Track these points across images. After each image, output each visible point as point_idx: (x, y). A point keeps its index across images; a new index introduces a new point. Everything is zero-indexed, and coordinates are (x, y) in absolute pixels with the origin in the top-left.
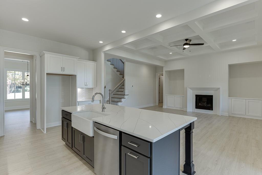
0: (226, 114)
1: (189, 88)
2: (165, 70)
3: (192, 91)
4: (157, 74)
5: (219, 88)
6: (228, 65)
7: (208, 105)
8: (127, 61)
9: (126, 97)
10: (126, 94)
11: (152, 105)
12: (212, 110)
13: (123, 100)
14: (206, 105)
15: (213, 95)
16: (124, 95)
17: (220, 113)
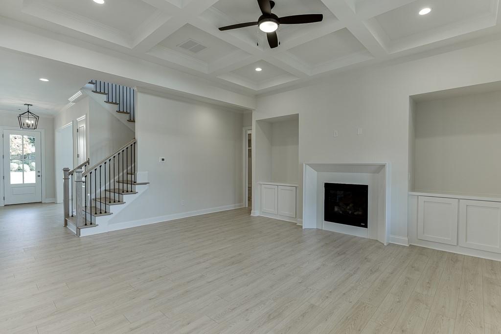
0: (403, 241)
1: (308, 165)
2: (256, 117)
3: (316, 172)
4: (244, 130)
5: (383, 166)
6: (410, 96)
7: (356, 213)
8: (141, 92)
9: (137, 188)
10: (138, 182)
11: (230, 207)
12: (366, 226)
13: (126, 198)
14: (350, 212)
15: (367, 186)
16: (134, 183)
17: (385, 238)
